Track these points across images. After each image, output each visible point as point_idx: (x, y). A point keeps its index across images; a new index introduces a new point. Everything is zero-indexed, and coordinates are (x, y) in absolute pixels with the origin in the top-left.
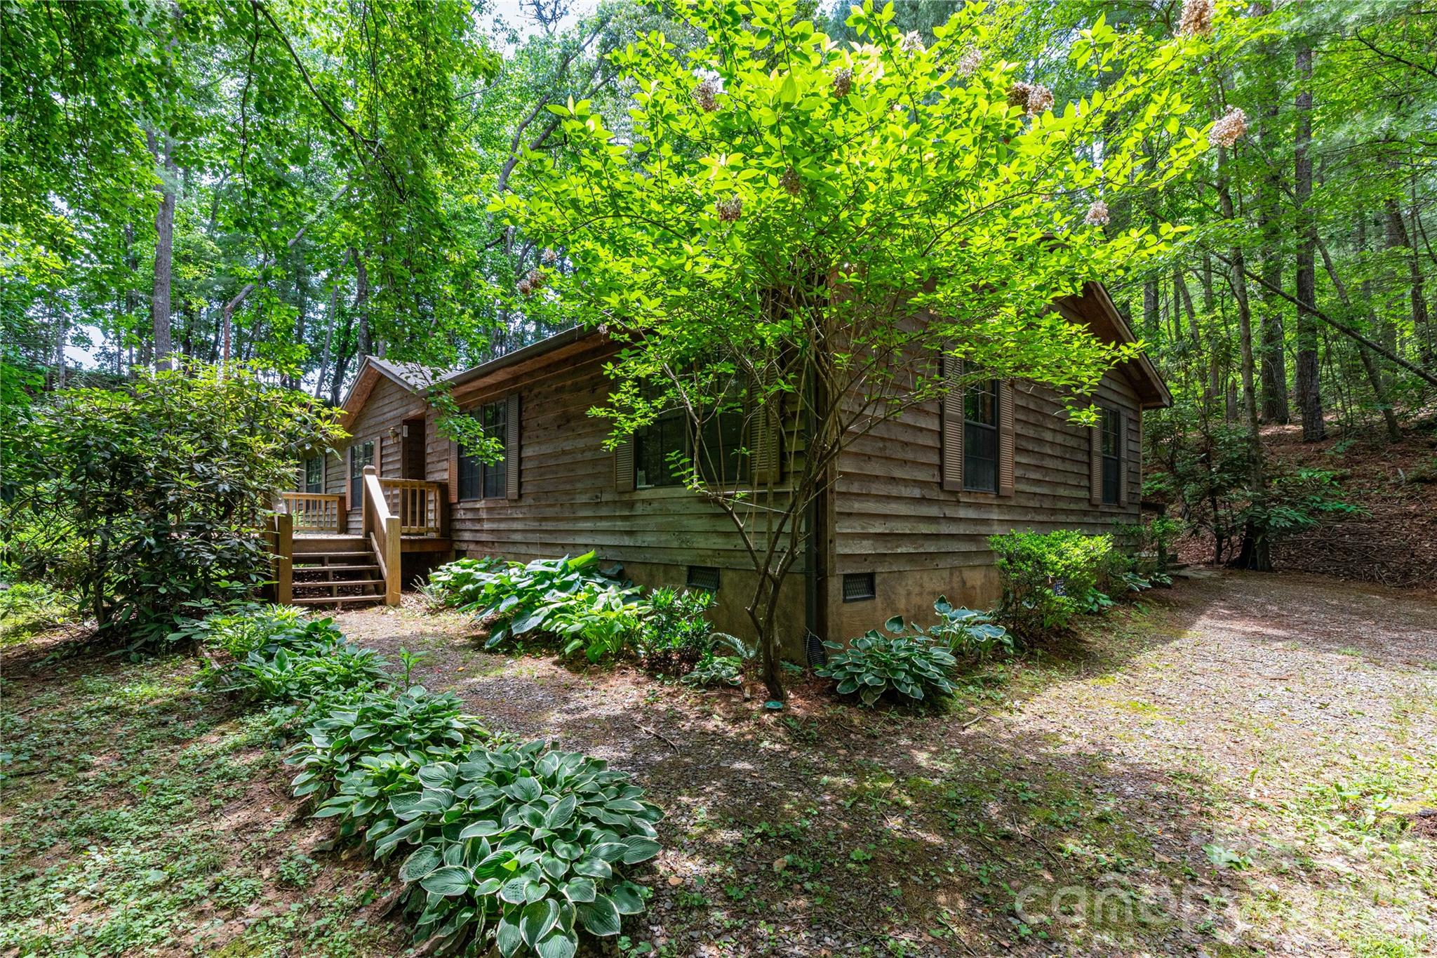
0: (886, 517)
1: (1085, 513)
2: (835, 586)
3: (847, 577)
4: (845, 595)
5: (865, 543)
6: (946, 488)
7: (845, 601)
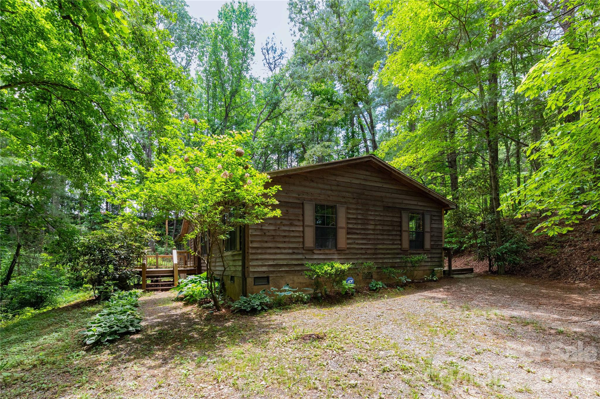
0: (274, 259)
1: (398, 254)
2: (250, 281)
3: (255, 278)
4: (254, 283)
5: (263, 267)
6: (305, 249)
7: (254, 285)
